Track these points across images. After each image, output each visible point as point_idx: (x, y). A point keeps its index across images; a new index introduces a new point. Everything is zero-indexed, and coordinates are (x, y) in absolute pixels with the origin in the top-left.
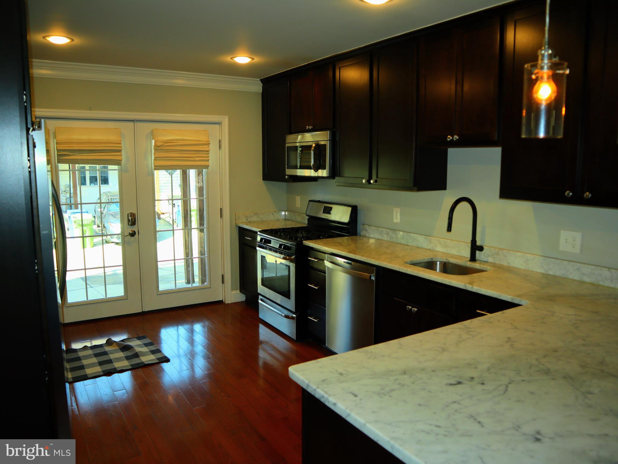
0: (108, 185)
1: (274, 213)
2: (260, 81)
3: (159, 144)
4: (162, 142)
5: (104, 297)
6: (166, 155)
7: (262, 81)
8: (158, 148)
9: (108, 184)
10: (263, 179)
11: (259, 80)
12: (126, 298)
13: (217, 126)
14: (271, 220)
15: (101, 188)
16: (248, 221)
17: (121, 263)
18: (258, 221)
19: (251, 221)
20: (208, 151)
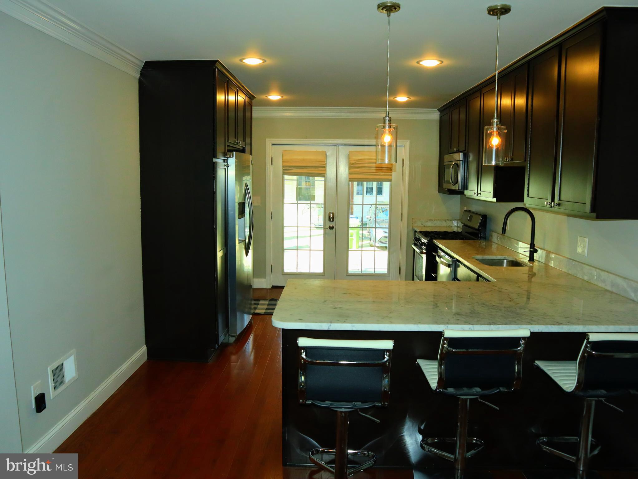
0: (382, 196)
1: (446, 220)
2: (438, 111)
3: (352, 162)
4: (354, 160)
5: (309, 272)
6: (358, 170)
7: (439, 110)
8: (352, 165)
9: (382, 194)
10: (439, 192)
11: (437, 109)
12: (323, 274)
13: (402, 147)
14: (444, 227)
15: (377, 197)
16: (422, 225)
17: (322, 249)
18: (431, 226)
19: (425, 225)
20: (391, 168)
